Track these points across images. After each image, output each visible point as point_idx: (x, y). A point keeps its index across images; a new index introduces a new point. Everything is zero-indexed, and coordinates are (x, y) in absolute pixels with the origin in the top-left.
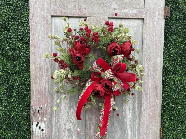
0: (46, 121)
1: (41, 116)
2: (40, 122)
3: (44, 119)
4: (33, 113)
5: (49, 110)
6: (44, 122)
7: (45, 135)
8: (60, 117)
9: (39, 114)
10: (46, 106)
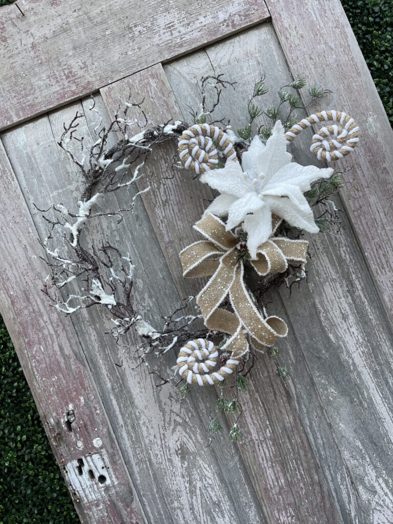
0: (101, 448)
1: (81, 436)
2: (86, 457)
3: (94, 441)
4: (55, 437)
5: (96, 410)
6: (98, 451)
7: (113, 491)
8: (138, 419)
9: (72, 434)
10: (85, 399)
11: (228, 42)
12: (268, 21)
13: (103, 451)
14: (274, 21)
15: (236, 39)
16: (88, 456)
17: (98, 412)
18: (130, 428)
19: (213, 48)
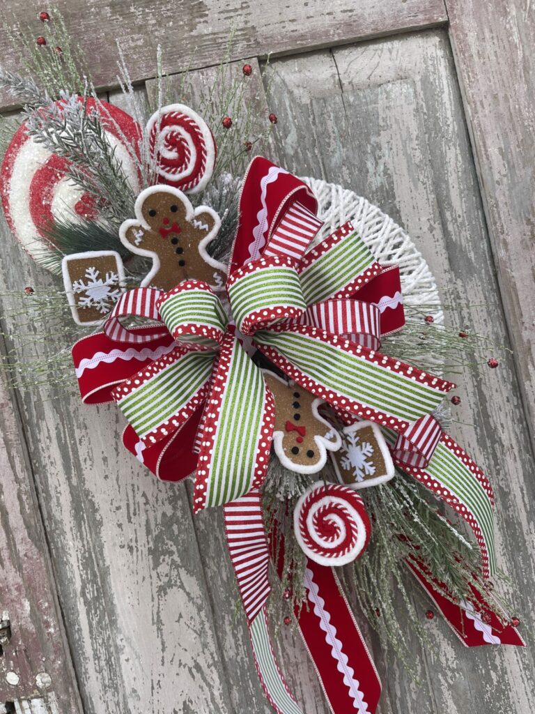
0: (49, 690)
1: (17, 664)
2: (20, 701)
3: (38, 678)
5: (48, 626)
6: (43, 695)
8: (118, 650)
10: (32, 607)
11: (372, 47)
12: (442, 28)
13: (52, 695)
14: (451, 31)
15: (386, 45)
16: (24, 699)
17: (52, 630)
18: (103, 663)
19: (346, 52)
